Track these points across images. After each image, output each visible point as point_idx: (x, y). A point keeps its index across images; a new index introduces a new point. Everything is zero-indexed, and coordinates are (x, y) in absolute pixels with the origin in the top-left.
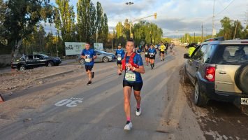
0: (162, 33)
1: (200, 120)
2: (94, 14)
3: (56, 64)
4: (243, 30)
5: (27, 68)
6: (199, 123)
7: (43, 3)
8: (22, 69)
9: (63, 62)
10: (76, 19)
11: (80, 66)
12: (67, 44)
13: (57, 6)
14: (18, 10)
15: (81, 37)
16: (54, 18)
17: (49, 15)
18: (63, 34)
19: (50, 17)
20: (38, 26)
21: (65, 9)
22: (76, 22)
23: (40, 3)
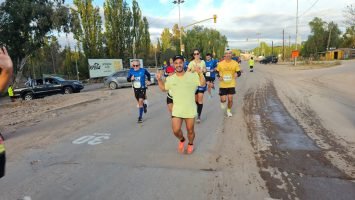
0: (226, 42)
1: (259, 155)
2: (129, 18)
3: (77, 90)
4: (341, 36)
5: (35, 96)
6: (256, 158)
7: (55, 4)
8: (28, 98)
9: (86, 87)
10: (103, 26)
11: (110, 92)
12: (92, 62)
13: (76, 8)
14: (20, 15)
15: (111, 51)
16: (71, 26)
17: (63, 22)
18: (85, 48)
19: (65, 24)
20: (49, 37)
21: (86, 12)
22: (104, 30)
23: (51, 4)
